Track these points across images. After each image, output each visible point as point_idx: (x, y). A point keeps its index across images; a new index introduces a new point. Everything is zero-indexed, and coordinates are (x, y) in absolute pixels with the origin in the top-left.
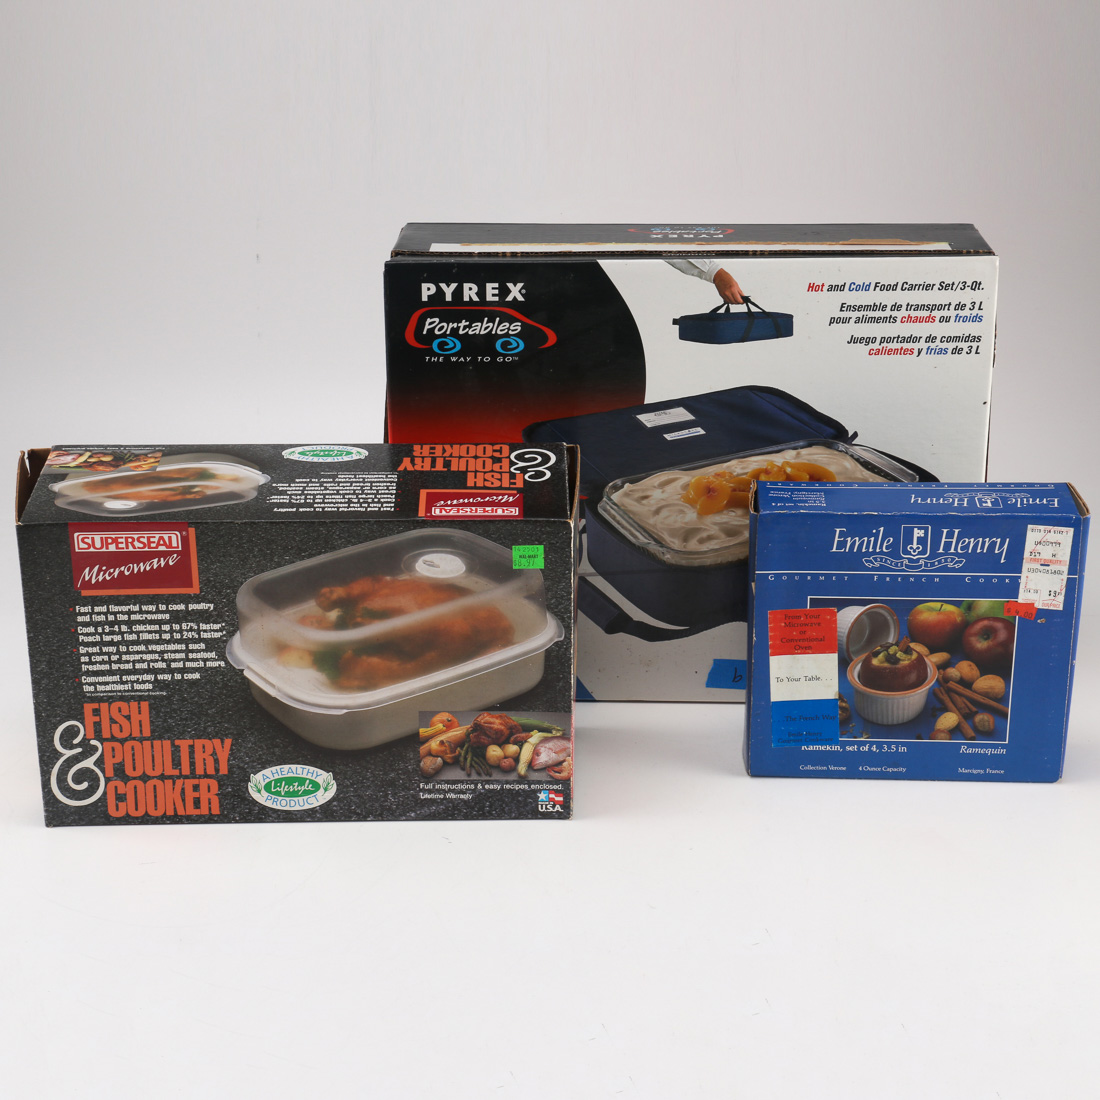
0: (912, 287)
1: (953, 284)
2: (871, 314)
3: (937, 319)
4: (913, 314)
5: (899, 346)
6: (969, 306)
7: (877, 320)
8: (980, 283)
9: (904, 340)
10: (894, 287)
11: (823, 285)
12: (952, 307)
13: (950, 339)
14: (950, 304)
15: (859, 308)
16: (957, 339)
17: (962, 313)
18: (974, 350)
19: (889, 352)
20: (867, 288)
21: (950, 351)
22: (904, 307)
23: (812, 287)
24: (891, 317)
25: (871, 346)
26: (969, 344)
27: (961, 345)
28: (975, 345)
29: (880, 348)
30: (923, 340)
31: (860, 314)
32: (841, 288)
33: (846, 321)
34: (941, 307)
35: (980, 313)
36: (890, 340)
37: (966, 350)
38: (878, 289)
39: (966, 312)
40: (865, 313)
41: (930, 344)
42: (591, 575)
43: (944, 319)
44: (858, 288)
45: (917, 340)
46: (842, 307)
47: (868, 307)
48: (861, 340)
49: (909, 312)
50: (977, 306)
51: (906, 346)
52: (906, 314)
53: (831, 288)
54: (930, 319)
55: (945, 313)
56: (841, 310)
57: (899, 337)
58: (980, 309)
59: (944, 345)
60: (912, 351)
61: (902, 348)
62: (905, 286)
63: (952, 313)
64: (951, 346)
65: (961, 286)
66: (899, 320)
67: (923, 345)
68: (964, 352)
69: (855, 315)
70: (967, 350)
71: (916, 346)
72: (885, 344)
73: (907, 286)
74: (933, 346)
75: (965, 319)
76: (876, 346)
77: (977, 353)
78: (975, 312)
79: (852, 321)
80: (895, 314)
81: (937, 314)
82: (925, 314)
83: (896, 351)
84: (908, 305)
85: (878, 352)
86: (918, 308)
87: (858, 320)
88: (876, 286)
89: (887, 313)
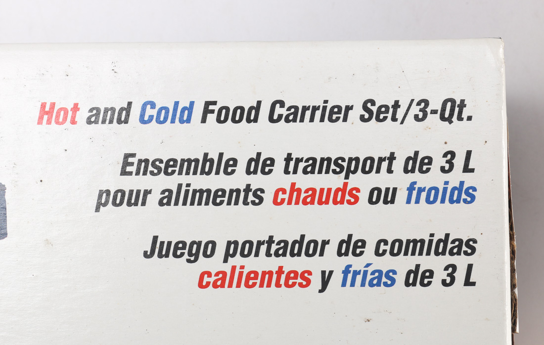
0: (296, 114)
1: (396, 105)
2: (199, 182)
3: (364, 196)
4: (304, 181)
5: (272, 264)
6: (439, 161)
7: (215, 197)
8: (462, 105)
9: (286, 249)
10: (251, 114)
11: (76, 108)
12: (398, 165)
13: (399, 247)
14: (392, 158)
15: (169, 167)
16: (415, 246)
17: (422, 180)
18: (460, 275)
19: (251, 279)
20: (184, 114)
21: (400, 278)
22: (280, 165)
23: (48, 113)
24: (248, 189)
25: (203, 264)
26: (447, 259)
27: (427, 262)
28: (461, 262)
29: (227, 268)
30: (331, 249)
31: (171, 182)
32: (122, 116)
33: (137, 199)
34: (370, 165)
35: (469, 180)
36: (249, 248)
37: (440, 274)
38: (211, 118)
39: (434, 178)
40: (184, 179)
41: (350, 259)
43: (387, 197)
44: (164, 116)
45: (316, 248)
46: (126, 164)
47: (189, 165)
48: (176, 249)
49: (292, 178)
50: (459, 162)
51: (290, 263)
52: (285, 181)
53: (96, 116)
54: (349, 197)
55: (382, 180)
56: (124, 173)
57: (271, 241)
58: (467, 169)
59: (386, 263)
60: (305, 278)
61: (280, 271)
62: (278, 110)
63: (399, 180)
64: (403, 264)
65: (415, 110)
66: (268, 197)
67: (331, 261)
68: (437, 280)
69: (159, 183)
70: (444, 275)
71: (315, 265)
72: (237, 260)
73: (284, 112)
74: (357, 263)
75: (433, 196)
76: (215, 264)
77: (468, 283)
78: (456, 176)
79: (153, 199)
80: (257, 181)
81: (362, 182)
82: (333, 181)
83: (266, 279)
84: (288, 159)
85: (222, 281)
86: (314, 166)
87: (167, 198)
88: (207, 111)
89: (239, 180)
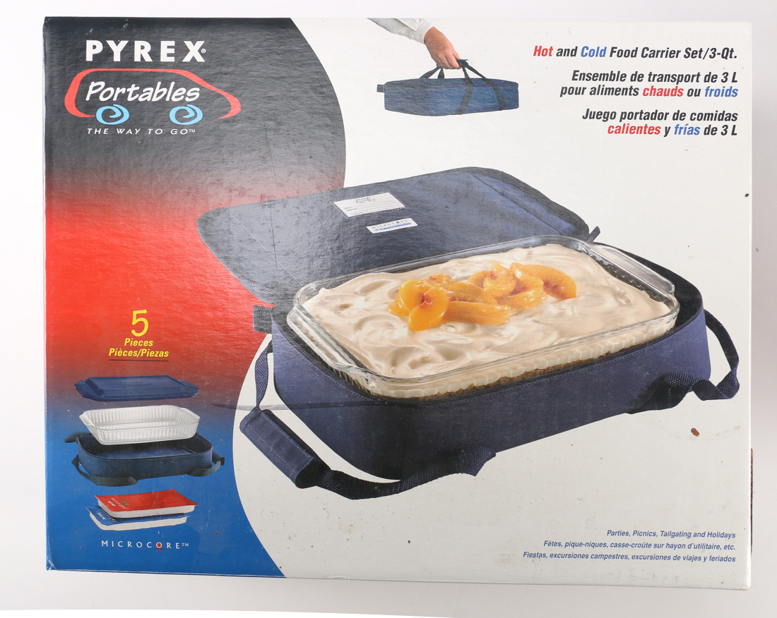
0: (654, 54)
1: (701, 51)
2: (608, 84)
3: (685, 93)
4: (657, 85)
5: (642, 123)
6: (721, 77)
7: (616, 92)
8: (732, 51)
9: (649, 116)
10: (633, 53)
11: (551, 49)
12: (702, 78)
13: (701, 117)
14: (699, 75)
15: (595, 77)
16: (709, 116)
17: (713, 86)
18: (730, 130)
19: (632, 130)
20: (602, 53)
21: (702, 131)
22: (646, 77)
23: (539, 51)
24: (631, 88)
25: (610, 123)
26: (724, 123)
27: (714, 124)
28: (730, 124)
29: (622, 125)
30: (670, 117)
31: (596, 84)
32: (573, 52)
33: (580, 91)
34: (688, 78)
35: (735, 86)
36: (631, 116)
37: (720, 130)
38: (615, 55)
39: (718, 85)
40: (602, 83)
41: (678, 122)
42: (277, 408)
43: (695, 93)
44: (592, 53)
45: (663, 116)
46: (574, 75)
47: (604, 76)
48: (598, 115)
49: (652, 83)
50: (730, 77)
51: (650, 123)
52: (649, 85)
53: (561, 53)
54: (677, 92)
55: (693, 85)
56: (573, 79)
57: (642, 112)
58: (734, 81)
59: (695, 124)
60: (658, 130)
61: (646, 126)
62: (646, 52)
63: (702, 85)
64: (703, 124)
65: (710, 53)
66: (641, 92)
67: (670, 122)
68: (719, 132)
69: (590, 85)
70: (722, 130)
71: (662, 124)
72: (626, 121)
73: (649, 53)
74: (682, 124)
75: (718, 93)
76: (616, 122)
77: (733, 134)
78: (729, 84)
79: (587, 92)
80: (636, 84)
81: (685, 86)
82: (671, 85)
83: (640, 130)
84: (650, 75)
85: (619, 130)
86: (662, 78)
87: (594, 92)
88: (612, 51)
89: (627, 84)
